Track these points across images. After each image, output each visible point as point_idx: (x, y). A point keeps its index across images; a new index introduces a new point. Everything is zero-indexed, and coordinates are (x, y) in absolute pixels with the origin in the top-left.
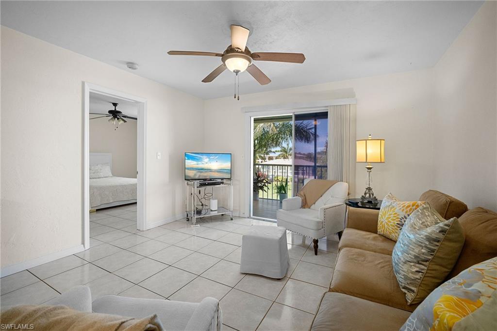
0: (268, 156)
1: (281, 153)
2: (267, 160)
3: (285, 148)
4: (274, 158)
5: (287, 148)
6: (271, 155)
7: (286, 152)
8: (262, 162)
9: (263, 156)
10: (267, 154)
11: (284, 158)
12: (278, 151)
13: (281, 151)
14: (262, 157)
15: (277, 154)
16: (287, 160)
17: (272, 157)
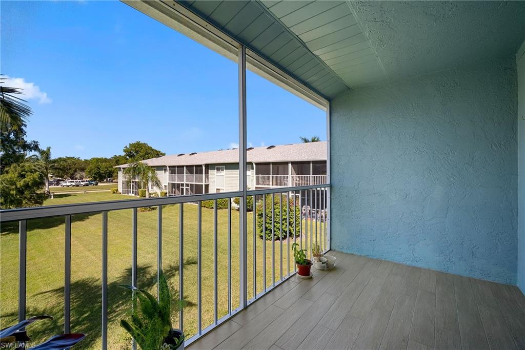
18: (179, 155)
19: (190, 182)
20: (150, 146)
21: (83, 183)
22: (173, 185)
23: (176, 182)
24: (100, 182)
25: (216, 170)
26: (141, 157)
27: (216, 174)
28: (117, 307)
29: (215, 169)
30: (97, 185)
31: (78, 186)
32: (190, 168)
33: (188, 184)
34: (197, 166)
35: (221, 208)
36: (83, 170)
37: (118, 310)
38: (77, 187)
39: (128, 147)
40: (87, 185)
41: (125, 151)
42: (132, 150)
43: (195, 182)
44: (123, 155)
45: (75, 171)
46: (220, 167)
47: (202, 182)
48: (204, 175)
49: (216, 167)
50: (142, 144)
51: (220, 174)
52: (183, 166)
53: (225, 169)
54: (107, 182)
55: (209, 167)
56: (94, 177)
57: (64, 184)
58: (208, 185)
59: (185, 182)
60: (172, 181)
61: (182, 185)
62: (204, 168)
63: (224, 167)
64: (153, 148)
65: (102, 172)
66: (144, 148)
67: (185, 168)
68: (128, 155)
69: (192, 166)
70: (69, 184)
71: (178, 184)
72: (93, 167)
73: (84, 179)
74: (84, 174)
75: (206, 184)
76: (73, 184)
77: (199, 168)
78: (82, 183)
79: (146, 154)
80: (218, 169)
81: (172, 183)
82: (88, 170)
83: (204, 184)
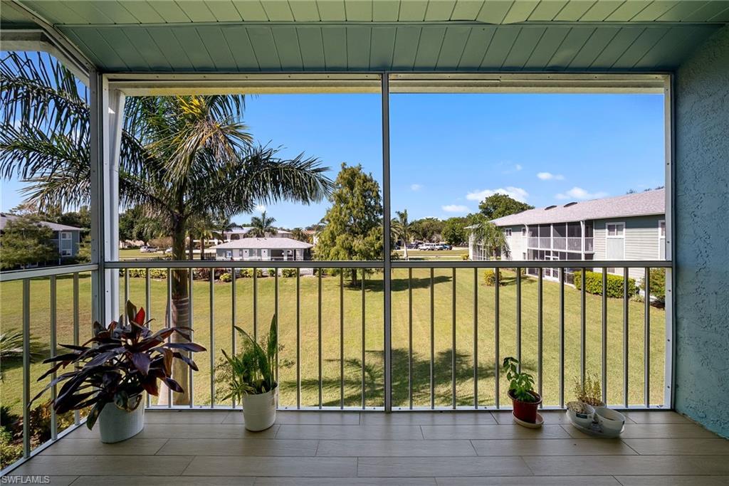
0: (230, 232)
1: (253, 228)
2: (229, 240)
3: (259, 220)
4: (241, 236)
5: (262, 220)
6: (235, 231)
7: (261, 227)
8: (219, 243)
9: (220, 232)
10: (228, 230)
11: (258, 236)
12: (248, 226)
13: (252, 225)
14: (218, 235)
15: (246, 230)
16: (263, 239)
17: (238, 235)
18: (548, 208)
19: (560, 248)
20: (512, 198)
21: (438, 247)
22: (535, 252)
23: (539, 249)
24: (456, 246)
25: (607, 230)
26: (500, 213)
27: (607, 236)
28: (423, 388)
29: (605, 228)
30: (451, 249)
31: (433, 250)
32: (560, 227)
33: (557, 252)
34: (570, 224)
35: (613, 296)
36: (439, 232)
37: (422, 391)
38: (433, 252)
39: (484, 202)
40: (441, 249)
41: (480, 207)
42: (488, 205)
43: (569, 248)
44: (479, 212)
45: (433, 233)
46: (616, 224)
47: (581, 250)
48: (583, 238)
49: (607, 224)
50: (501, 196)
51: (615, 236)
52: (549, 225)
53: (626, 228)
54: (462, 246)
55: (591, 224)
56: (450, 240)
57: (421, 248)
58: (593, 254)
59: (552, 249)
60: (533, 247)
61: (548, 253)
62: (583, 227)
63: (624, 223)
64: (516, 200)
65: (457, 234)
66: (503, 202)
67: (552, 227)
68: (484, 212)
69: (563, 224)
70: (425, 247)
71: (542, 252)
72: (449, 229)
73: (440, 243)
74: (440, 237)
75: (587, 252)
76: (429, 247)
77: (576, 227)
78: (436, 247)
79: (506, 209)
80: (611, 228)
81: (534, 250)
82: (443, 232)
83: (583, 252)
